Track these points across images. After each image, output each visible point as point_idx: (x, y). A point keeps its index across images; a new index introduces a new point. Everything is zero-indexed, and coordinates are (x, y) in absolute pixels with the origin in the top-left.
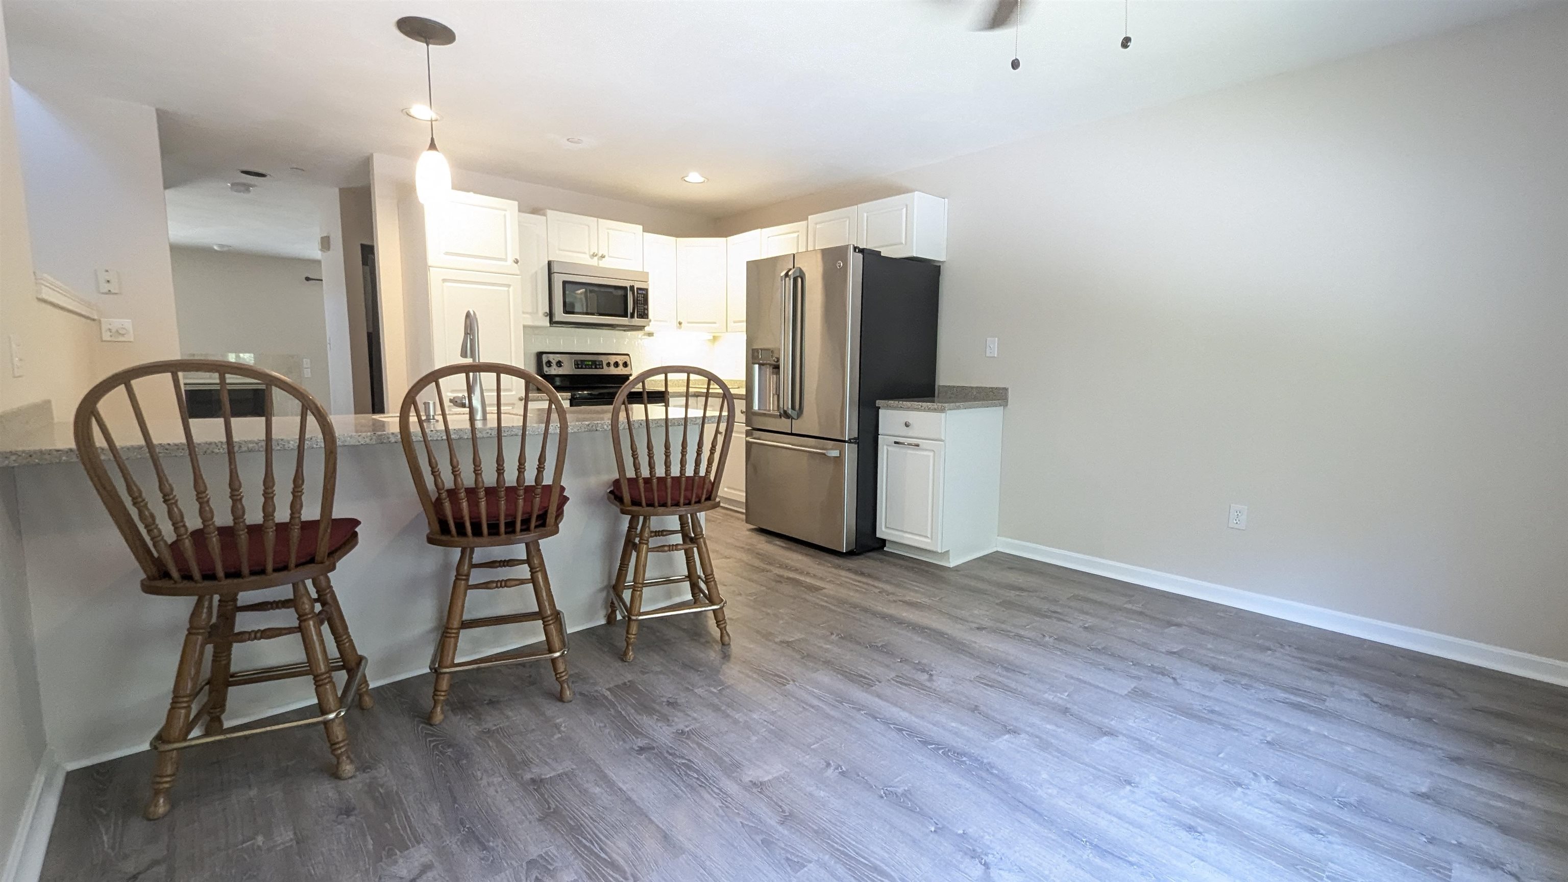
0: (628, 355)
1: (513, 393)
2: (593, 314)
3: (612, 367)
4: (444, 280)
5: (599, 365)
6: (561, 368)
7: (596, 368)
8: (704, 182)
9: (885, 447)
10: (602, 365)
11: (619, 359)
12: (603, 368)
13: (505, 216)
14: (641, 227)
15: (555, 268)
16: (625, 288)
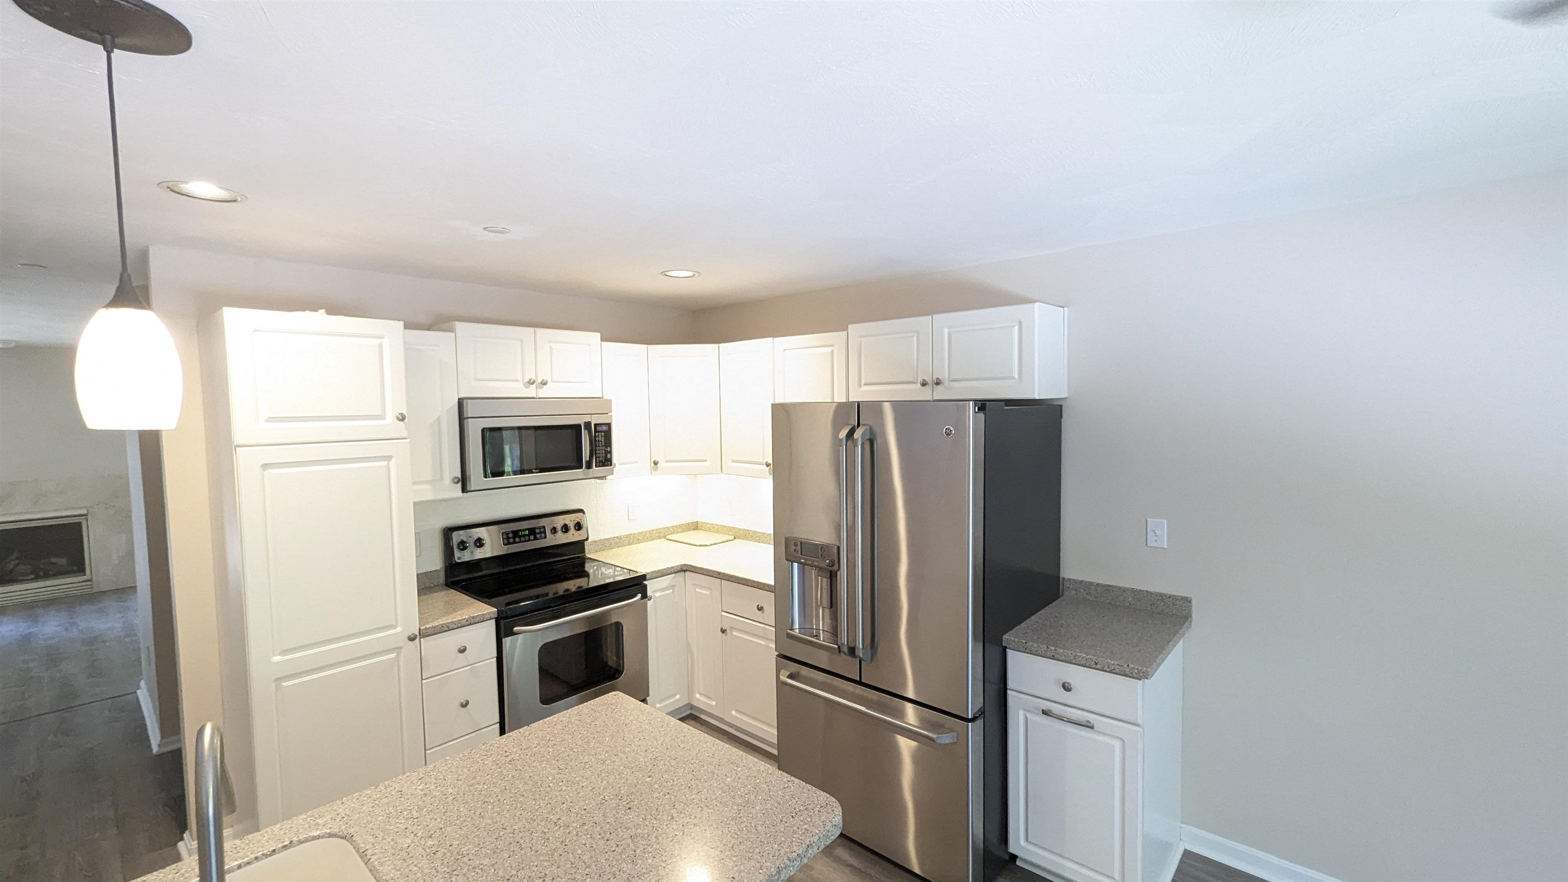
0: (581, 511)
1: (399, 629)
2: (530, 472)
3: (560, 533)
4: (265, 466)
5: (540, 533)
6: (481, 550)
7: (536, 539)
8: (694, 276)
9: (1021, 713)
10: (545, 532)
11: (570, 520)
12: (545, 537)
13: (381, 346)
14: (598, 335)
15: (470, 411)
16: (577, 428)
